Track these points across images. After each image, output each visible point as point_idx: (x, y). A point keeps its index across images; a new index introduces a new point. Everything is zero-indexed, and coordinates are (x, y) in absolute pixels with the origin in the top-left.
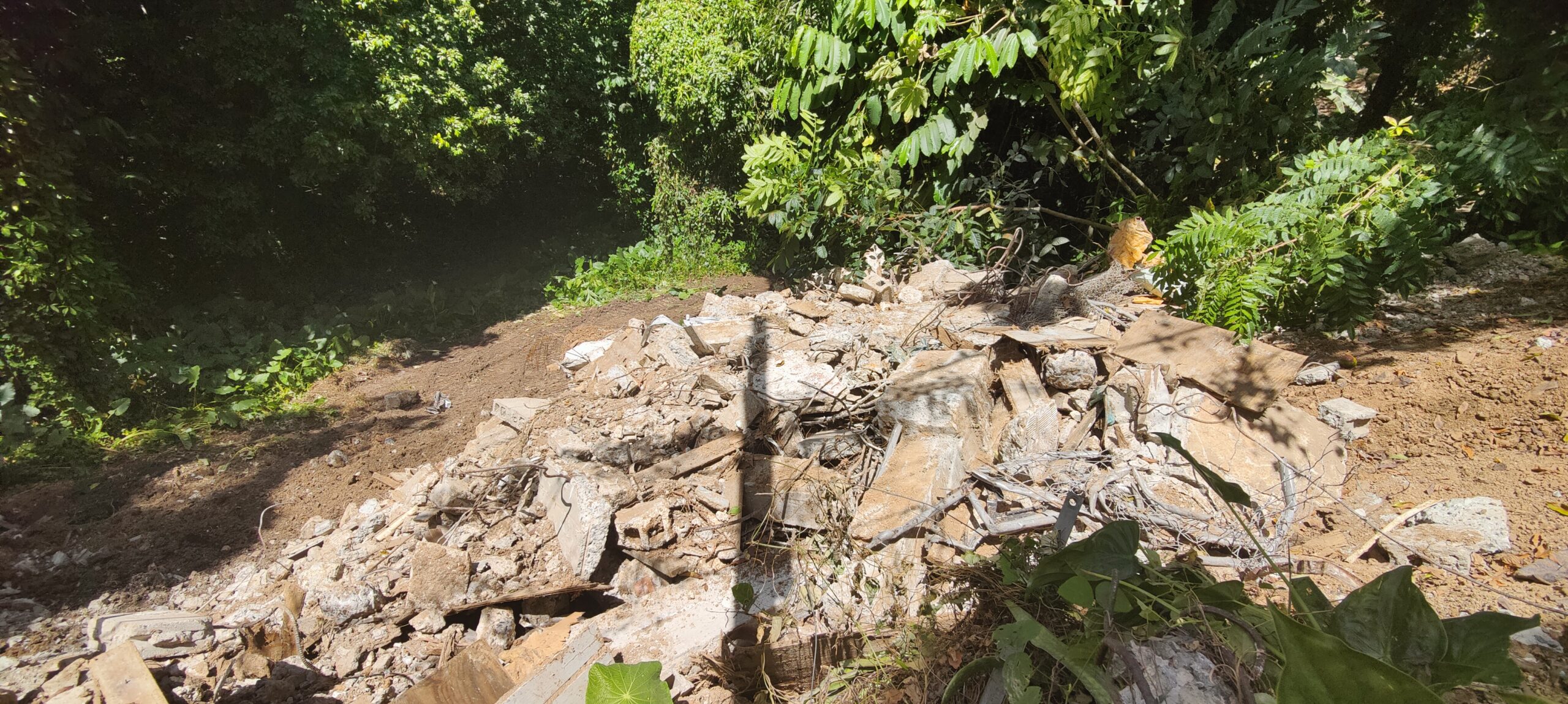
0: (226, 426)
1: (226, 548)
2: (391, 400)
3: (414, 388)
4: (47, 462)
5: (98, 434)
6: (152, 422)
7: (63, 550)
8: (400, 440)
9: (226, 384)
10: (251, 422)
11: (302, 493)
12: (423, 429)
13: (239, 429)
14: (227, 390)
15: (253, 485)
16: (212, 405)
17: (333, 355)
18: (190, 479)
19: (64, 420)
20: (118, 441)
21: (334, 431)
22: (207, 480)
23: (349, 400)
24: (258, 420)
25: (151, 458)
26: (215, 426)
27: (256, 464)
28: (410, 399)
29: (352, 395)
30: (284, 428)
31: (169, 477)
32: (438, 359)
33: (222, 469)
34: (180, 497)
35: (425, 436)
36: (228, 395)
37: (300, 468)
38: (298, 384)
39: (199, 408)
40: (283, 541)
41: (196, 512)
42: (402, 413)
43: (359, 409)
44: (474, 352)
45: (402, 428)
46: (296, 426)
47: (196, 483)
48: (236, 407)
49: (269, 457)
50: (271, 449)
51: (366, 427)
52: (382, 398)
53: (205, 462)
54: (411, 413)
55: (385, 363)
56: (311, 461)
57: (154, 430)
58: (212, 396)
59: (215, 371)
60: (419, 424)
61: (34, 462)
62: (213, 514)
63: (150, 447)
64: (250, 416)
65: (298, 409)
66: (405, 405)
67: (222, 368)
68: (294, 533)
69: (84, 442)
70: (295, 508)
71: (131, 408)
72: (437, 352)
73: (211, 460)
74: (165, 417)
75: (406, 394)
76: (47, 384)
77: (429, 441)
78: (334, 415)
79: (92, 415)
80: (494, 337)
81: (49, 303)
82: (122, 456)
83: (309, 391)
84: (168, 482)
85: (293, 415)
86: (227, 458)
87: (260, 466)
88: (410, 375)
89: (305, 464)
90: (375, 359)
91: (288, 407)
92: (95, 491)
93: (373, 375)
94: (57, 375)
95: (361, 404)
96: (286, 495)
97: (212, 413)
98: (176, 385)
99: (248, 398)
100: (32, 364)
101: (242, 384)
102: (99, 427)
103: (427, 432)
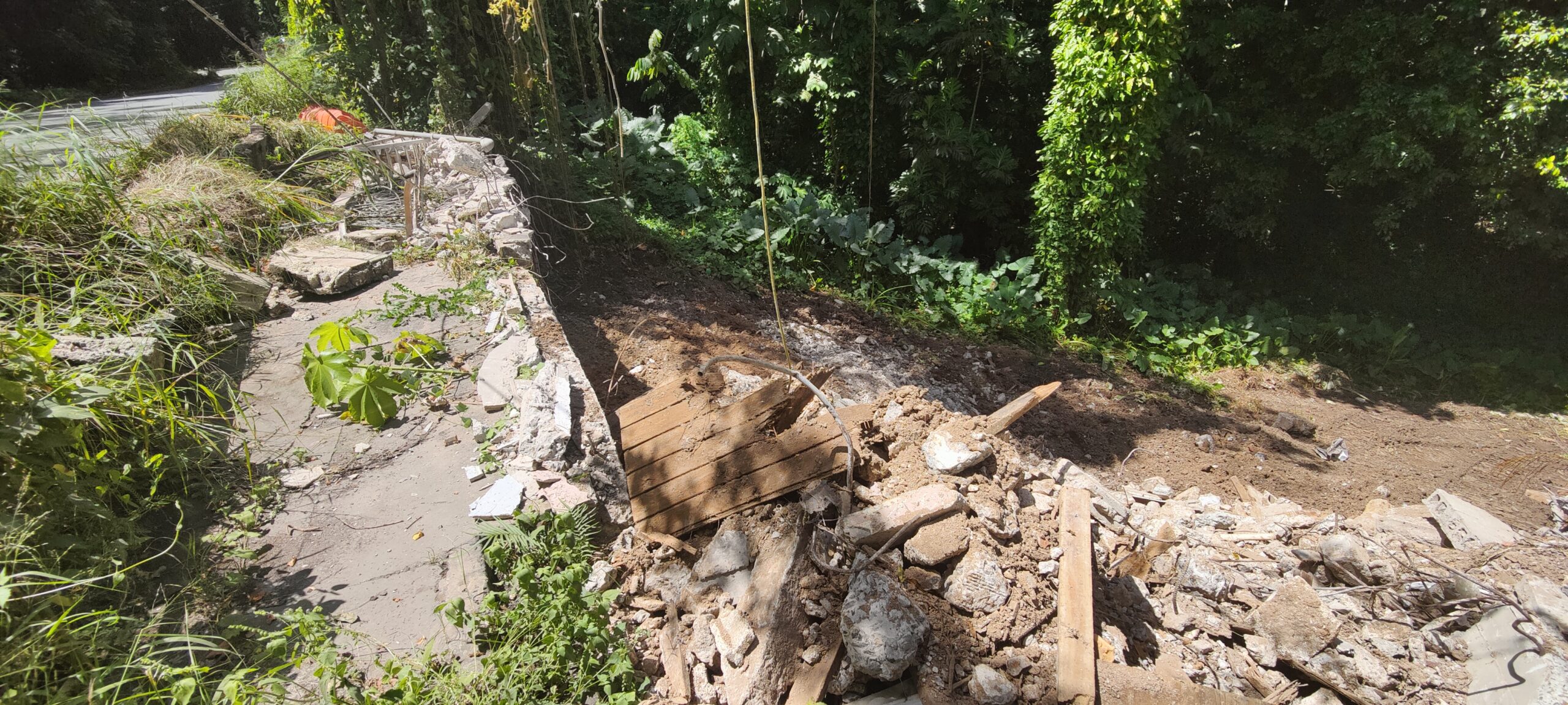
0: (1137, 368)
1: (1088, 456)
2: (1283, 419)
3: (1314, 421)
4: (1026, 334)
5: (1060, 331)
6: (1094, 339)
7: (1006, 394)
8: (1271, 461)
9: (1156, 336)
10: (1155, 374)
11: (1162, 452)
12: (1301, 465)
13: (1144, 375)
14: (1154, 340)
15: (1131, 424)
16: (1137, 347)
17: (1255, 351)
18: (1094, 393)
19: (1050, 312)
20: (1068, 341)
21: (1216, 418)
22: (1103, 400)
23: (1244, 399)
24: (1161, 375)
25: (1079, 363)
26: (1129, 363)
27: (1142, 409)
28: (1303, 428)
29: (1250, 395)
30: (1175, 392)
31: (1084, 384)
32: (1361, 406)
33: (1117, 398)
34: (1082, 401)
35: (1299, 473)
36: (1153, 345)
37: (1171, 432)
38: (1209, 362)
39: (1128, 344)
40: (1127, 479)
41: (1085, 419)
42: (1288, 438)
43: (1247, 411)
44: (1410, 420)
45: (1279, 451)
46: (1186, 396)
47: (1096, 398)
48: (1153, 357)
49: (1154, 409)
50: (1159, 404)
51: (1246, 431)
52: (1275, 413)
53: (1111, 386)
54: (1296, 443)
55: (1301, 382)
56: (1184, 432)
57: (1091, 345)
58: (1142, 339)
59: (1156, 321)
60: (1299, 458)
61: (1020, 331)
62: (1095, 427)
63: (1083, 356)
64: (1157, 369)
65: (1196, 382)
66: (1294, 432)
67: (1162, 321)
68: (1138, 479)
69: (1050, 332)
70: (1149, 460)
71: (1088, 324)
72: (1364, 399)
73: (1115, 387)
74: (1104, 339)
75: (1302, 421)
76: (1056, 283)
77: (1300, 479)
78: (1223, 404)
79: (1066, 316)
80: (1448, 416)
81: (1090, 229)
82: (1063, 353)
83: (1214, 373)
84: (1081, 387)
85: (1189, 385)
86: (1125, 393)
87: (1144, 412)
88: (1318, 406)
89: (1177, 431)
90: (1293, 374)
91: (1190, 377)
92: (1040, 367)
93: (1280, 388)
94: (1064, 281)
95: (1252, 407)
96: (1149, 446)
97: (1134, 352)
98: (1124, 319)
99: (1166, 355)
100: (1057, 267)
101: (1168, 340)
102: (1064, 326)
103: (1304, 470)
